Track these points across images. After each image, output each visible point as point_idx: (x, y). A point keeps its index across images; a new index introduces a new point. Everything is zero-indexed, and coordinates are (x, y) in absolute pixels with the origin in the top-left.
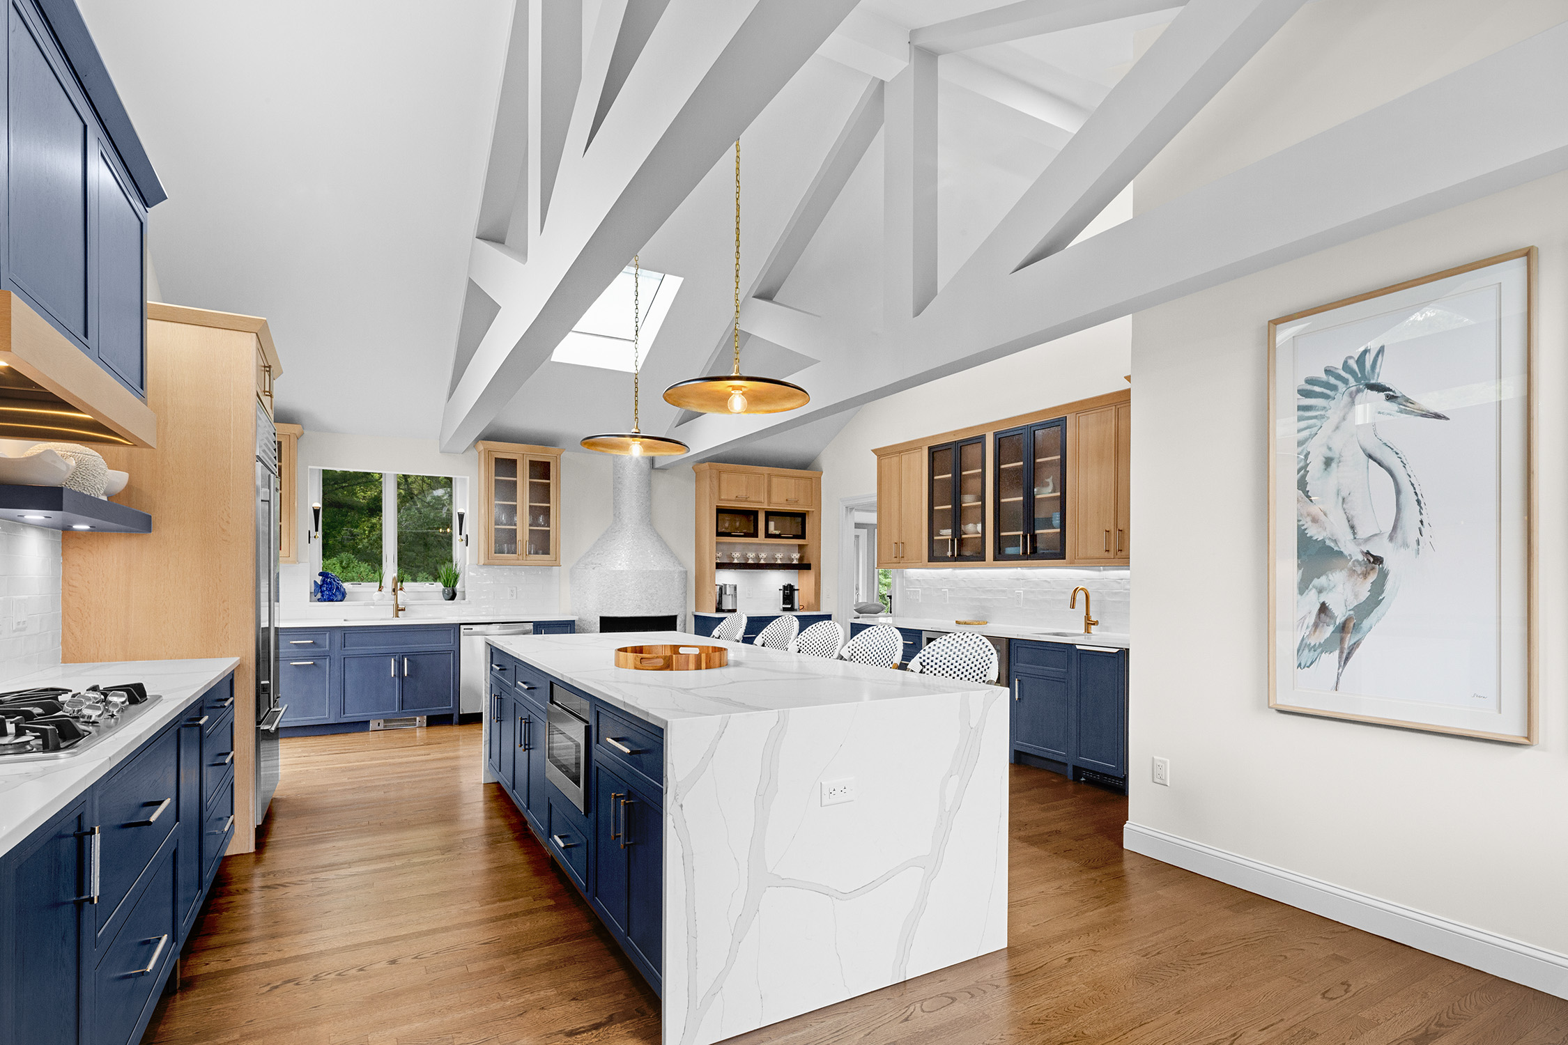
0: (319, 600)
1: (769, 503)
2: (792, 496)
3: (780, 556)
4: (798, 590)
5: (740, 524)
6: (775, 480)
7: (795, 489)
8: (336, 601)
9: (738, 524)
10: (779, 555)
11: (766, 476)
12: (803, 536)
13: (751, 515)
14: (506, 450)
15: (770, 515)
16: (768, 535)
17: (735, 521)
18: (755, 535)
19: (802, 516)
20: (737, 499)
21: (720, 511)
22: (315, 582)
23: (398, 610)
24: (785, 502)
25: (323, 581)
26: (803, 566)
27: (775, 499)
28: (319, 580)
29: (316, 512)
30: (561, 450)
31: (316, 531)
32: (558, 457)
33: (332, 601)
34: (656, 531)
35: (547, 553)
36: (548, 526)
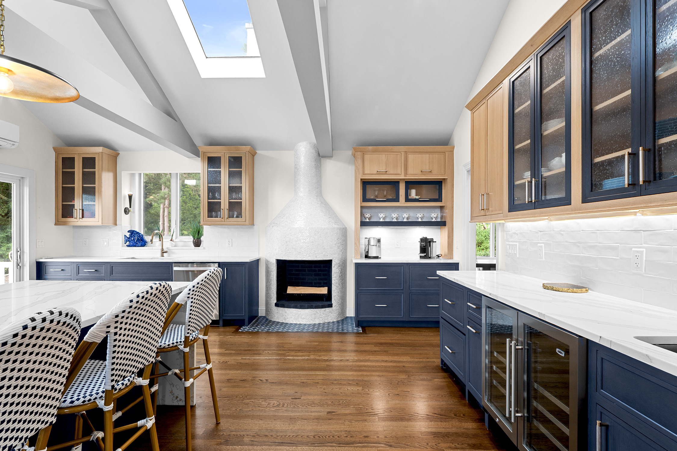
0: (127, 246)
1: (406, 174)
2: (426, 168)
3: (420, 216)
4: (436, 242)
5: (386, 192)
6: (411, 157)
7: (429, 162)
8: (138, 247)
9: (385, 193)
10: (419, 215)
11: (403, 154)
12: (439, 199)
13: (394, 184)
14: (215, 151)
15: (410, 184)
16: (407, 200)
17: (383, 191)
18: (397, 200)
19: (438, 184)
20: (378, 173)
21: (365, 183)
22: (125, 236)
23: (163, 252)
24: (420, 173)
25: (131, 235)
26: (442, 224)
27: (410, 171)
28: (128, 235)
29: (130, 197)
30: (248, 148)
31: (130, 207)
32: (247, 153)
33: (135, 246)
34: (324, 200)
35: (241, 217)
36: (241, 199)
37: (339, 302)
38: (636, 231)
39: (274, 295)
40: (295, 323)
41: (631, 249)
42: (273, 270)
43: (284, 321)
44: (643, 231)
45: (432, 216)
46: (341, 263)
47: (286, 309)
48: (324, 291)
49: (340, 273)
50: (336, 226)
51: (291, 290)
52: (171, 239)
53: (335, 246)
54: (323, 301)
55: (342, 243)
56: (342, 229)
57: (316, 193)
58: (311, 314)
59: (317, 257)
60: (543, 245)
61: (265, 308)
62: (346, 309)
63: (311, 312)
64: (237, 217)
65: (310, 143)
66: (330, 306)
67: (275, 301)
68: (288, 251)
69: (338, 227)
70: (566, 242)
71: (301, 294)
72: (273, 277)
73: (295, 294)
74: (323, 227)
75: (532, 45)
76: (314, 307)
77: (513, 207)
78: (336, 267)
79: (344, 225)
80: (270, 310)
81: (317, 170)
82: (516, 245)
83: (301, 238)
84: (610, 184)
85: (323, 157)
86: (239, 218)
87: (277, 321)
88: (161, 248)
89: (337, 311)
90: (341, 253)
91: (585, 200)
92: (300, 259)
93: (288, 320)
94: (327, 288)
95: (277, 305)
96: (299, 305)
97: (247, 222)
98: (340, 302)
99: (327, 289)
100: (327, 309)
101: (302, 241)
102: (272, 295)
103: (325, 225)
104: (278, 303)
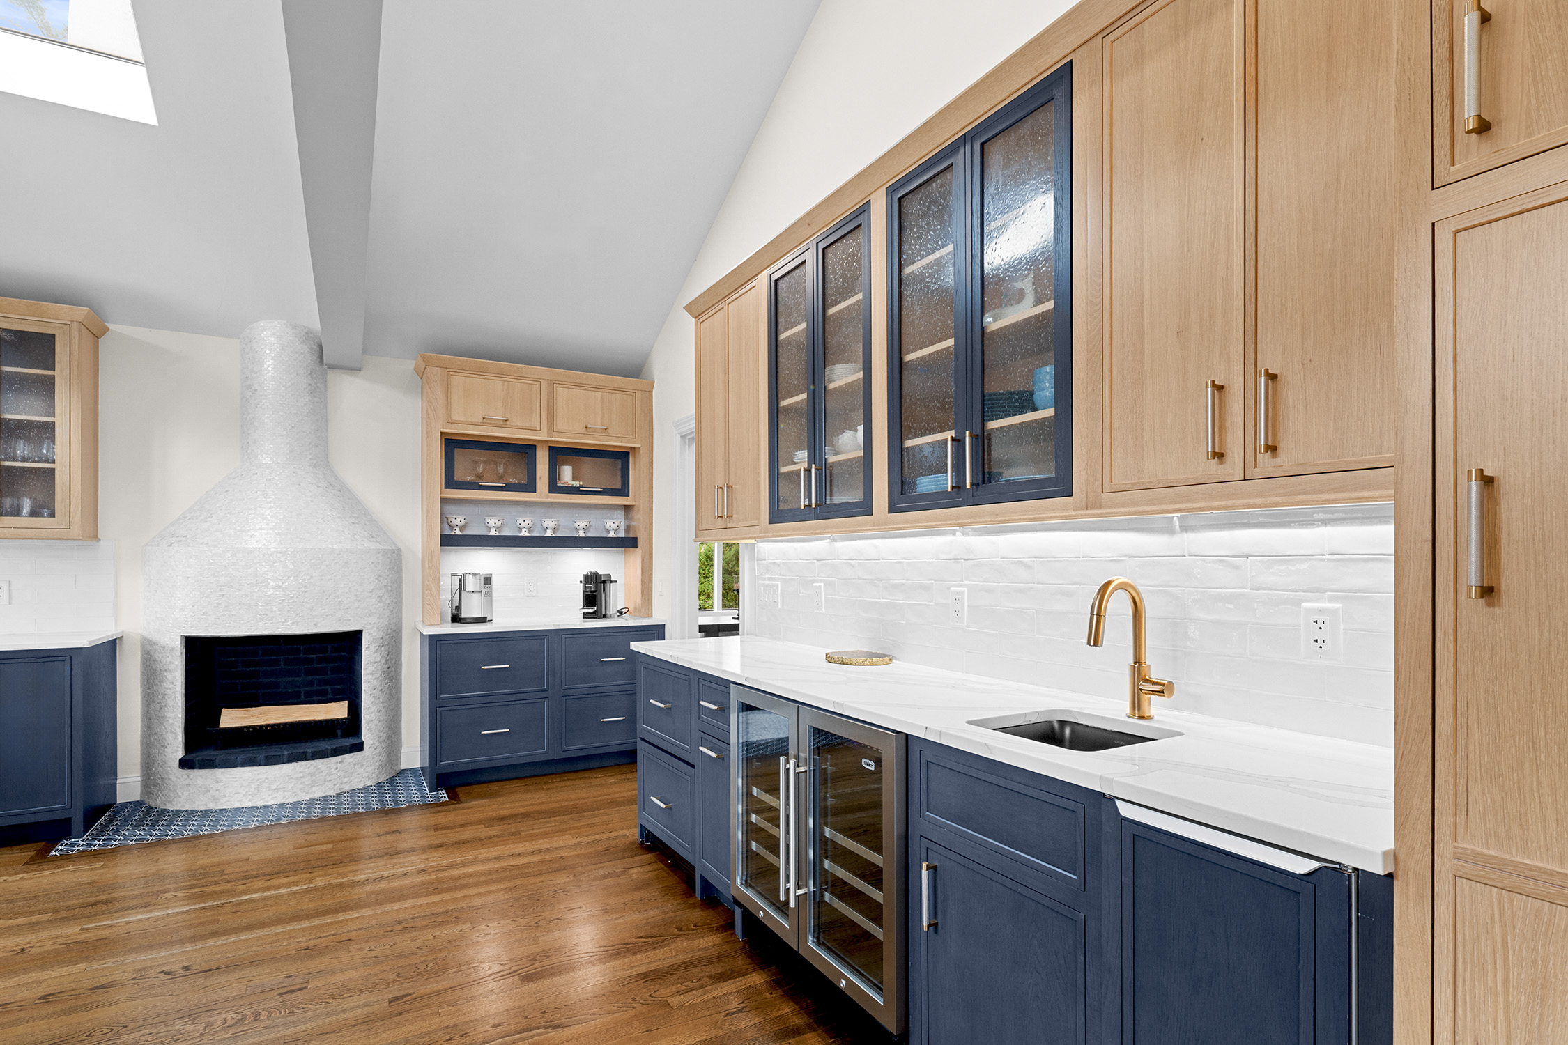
1: (551, 430)
2: (596, 422)
3: (583, 525)
4: (616, 582)
5: (505, 468)
6: (562, 393)
7: (602, 409)
9: (501, 470)
10: (581, 524)
11: (544, 384)
12: (623, 491)
13: (523, 451)
15: (559, 454)
16: (554, 488)
17: (496, 464)
18: (530, 487)
19: (621, 458)
20: (485, 422)
21: (452, 444)
24: (584, 431)
26: (628, 543)
27: (561, 424)
30: (80, 313)
32: (75, 326)
34: (337, 478)
35: (52, 515)
36: (53, 462)
37: (381, 734)
38: (956, 560)
39: (176, 738)
40: (249, 804)
41: (949, 589)
42: (172, 667)
43: (211, 806)
44: (964, 560)
45: (607, 526)
46: (387, 637)
47: (218, 772)
48: (338, 710)
49: (383, 662)
50: (373, 546)
51: (231, 718)
53: (370, 595)
54: (335, 737)
55: (390, 588)
56: (389, 553)
57: (311, 459)
58: (301, 775)
59: (319, 624)
60: (822, 584)
61: (139, 779)
62: (399, 751)
63: (301, 770)
64: (34, 513)
65: (295, 327)
66: (359, 747)
67: (180, 754)
68: (226, 613)
69: (379, 547)
70: (860, 578)
71: (267, 726)
72: (171, 686)
73: (248, 728)
74: (335, 547)
75: (809, 225)
76: (309, 756)
77: (777, 516)
78: (373, 648)
79: (395, 545)
80: (159, 782)
81: (316, 400)
82: (777, 585)
83: (270, 575)
84: (926, 484)
85: (331, 367)
86: (43, 516)
87: (187, 807)
89: (376, 759)
90: (387, 612)
91: (893, 509)
92: (266, 633)
93: (225, 799)
94: (345, 704)
95: (185, 764)
96: (262, 756)
97: (76, 530)
98: (385, 734)
99: (347, 705)
100: (349, 758)
101: (272, 583)
102: (170, 737)
103: (341, 543)
104: (190, 757)
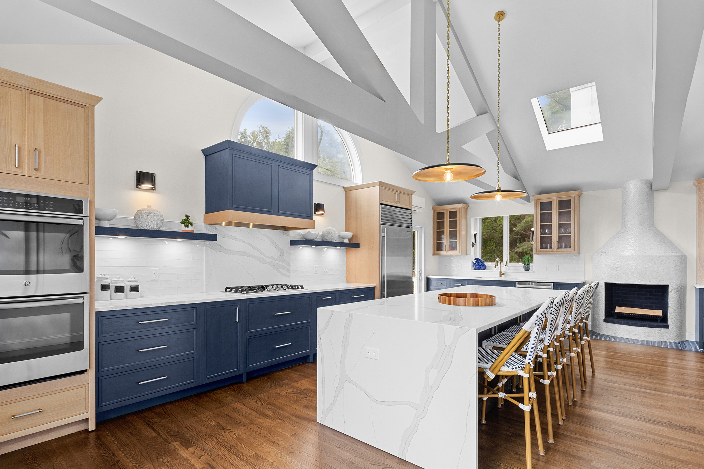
0: (474, 269)
8: (481, 270)
14: (547, 198)
22: (473, 262)
23: (501, 274)
25: (476, 262)
28: (474, 261)
29: (475, 235)
30: (577, 192)
31: (475, 242)
32: (576, 196)
33: (479, 269)
34: (658, 230)
35: (570, 247)
36: (570, 233)
37: (677, 324)
39: (602, 313)
40: (626, 337)
42: (601, 291)
43: (613, 335)
46: (680, 288)
47: (616, 325)
48: (659, 313)
49: (678, 297)
50: (673, 254)
51: (619, 310)
52: (505, 264)
53: (672, 272)
54: (658, 322)
55: (681, 270)
56: (681, 257)
57: (648, 224)
58: (644, 332)
59: (651, 282)
61: (591, 323)
62: (685, 332)
63: (644, 330)
64: (565, 247)
66: (667, 327)
67: (604, 318)
68: (619, 276)
69: (676, 254)
71: (632, 314)
72: (601, 297)
73: (625, 313)
74: (658, 255)
76: (647, 326)
78: (673, 292)
79: (683, 253)
80: (597, 325)
81: (649, 203)
83: (633, 264)
86: (567, 248)
87: (606, 334)
88: (500, 271)
89: (675, 333)
90: (680, 279)
92: (632, 283)
93: (618, 334)
94: (661, 311)
95: (605, 321)
96: (630, 323)
97: (576, 252)
98: (678, 325)
100: (663, 330)
101: (634, 267)
102: (601, 312)
103: (660, 253)
104: (607, 319)
